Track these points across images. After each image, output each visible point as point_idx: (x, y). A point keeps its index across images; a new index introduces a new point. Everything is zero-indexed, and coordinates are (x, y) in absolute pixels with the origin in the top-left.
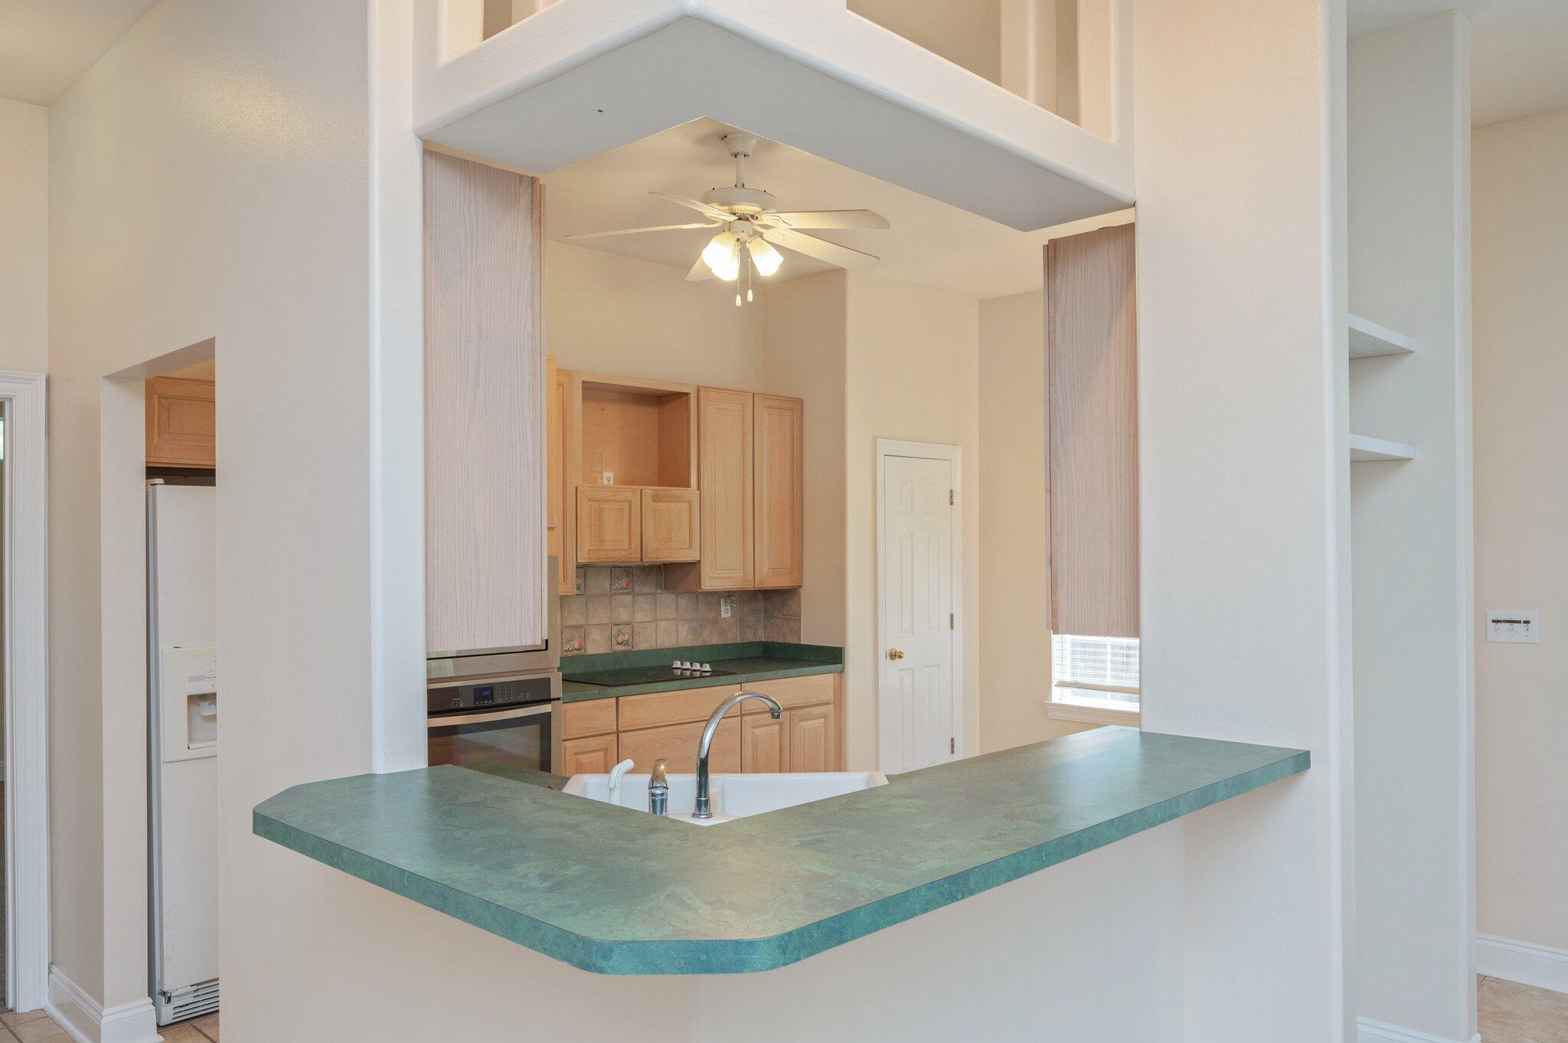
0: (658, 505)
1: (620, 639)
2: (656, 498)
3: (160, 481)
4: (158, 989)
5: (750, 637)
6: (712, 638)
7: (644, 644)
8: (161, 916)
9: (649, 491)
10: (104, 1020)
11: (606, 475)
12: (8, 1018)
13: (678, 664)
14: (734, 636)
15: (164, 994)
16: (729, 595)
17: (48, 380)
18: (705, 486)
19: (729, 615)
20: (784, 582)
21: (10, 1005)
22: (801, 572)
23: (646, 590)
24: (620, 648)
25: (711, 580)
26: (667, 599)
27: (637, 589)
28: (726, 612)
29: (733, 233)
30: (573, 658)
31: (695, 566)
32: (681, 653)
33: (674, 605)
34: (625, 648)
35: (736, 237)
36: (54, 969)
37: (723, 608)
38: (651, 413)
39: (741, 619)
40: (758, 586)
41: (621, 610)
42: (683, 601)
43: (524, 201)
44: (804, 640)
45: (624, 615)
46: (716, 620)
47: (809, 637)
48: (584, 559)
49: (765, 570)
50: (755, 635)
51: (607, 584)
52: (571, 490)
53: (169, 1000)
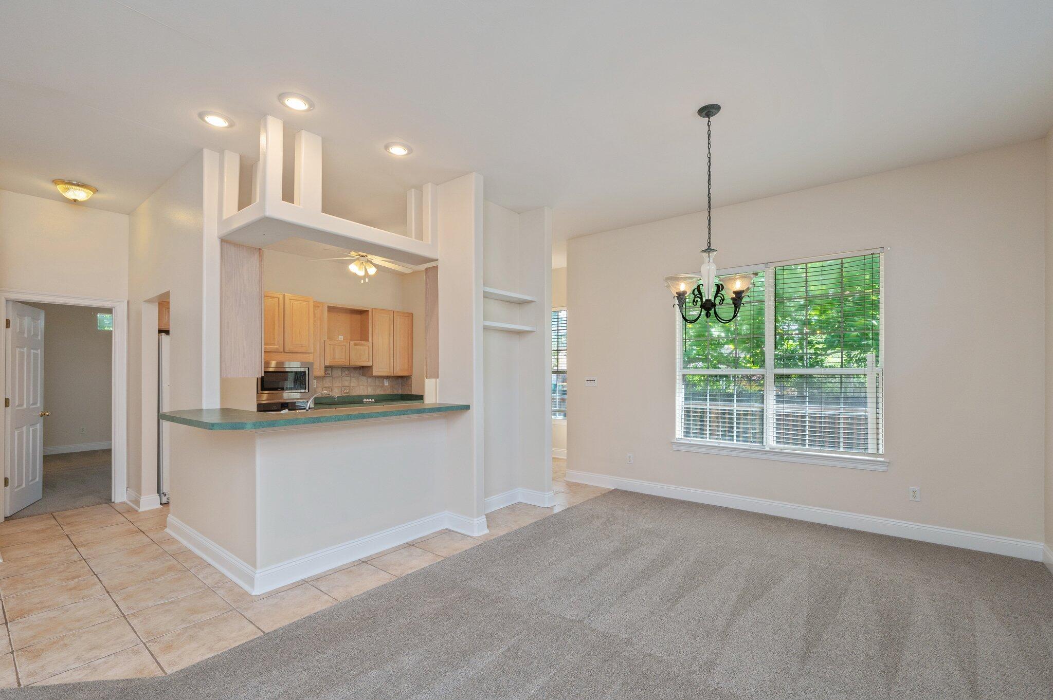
0: (356, 347)
1: (345, 392)
2: (355, 345)
3: (164, 334)
4: (162, 492)
5: (396, 392)
6: (379, 392)
7: (354, 393)
8: (162, 469)
9: (352, 342)
10: (141, 500)
11: (340, 337)
12: (113, 505)
13: (365, 400)
14: (389, 392)
15: (163, 493)
16: (388, 377)
17: (128, 302)
18: (375, 341)
19: (387, 385)
20: (405, 374)
21: (113, 501)
22: (412, 370)
23: (355, 375)
24: (345, 395)
25: (375, 372)
26: (364, 379)
27: (352, 375)
28: (386, 383)
29: (360, 261)
30: (326, 397)
31: (370, 367)
32: (368, 397)
33: (366, 381)
34: (347, 395)
35: (361, 262)
36: (129, 489)
37: (385, 382)
38: (358, 317)
39: (392, 386)
40: (395, 374)
41: (346, 382)
42: (370, 380)
43: (257, 256)
44: (413, 393)
45: (347, 384)
46: (383, 386)
47: (414, 392)
48: (327, 364)
49: (398, 370)
50: (398, 392)
51: (340, 373)
52: (323, 341)
53: (165, 495)
